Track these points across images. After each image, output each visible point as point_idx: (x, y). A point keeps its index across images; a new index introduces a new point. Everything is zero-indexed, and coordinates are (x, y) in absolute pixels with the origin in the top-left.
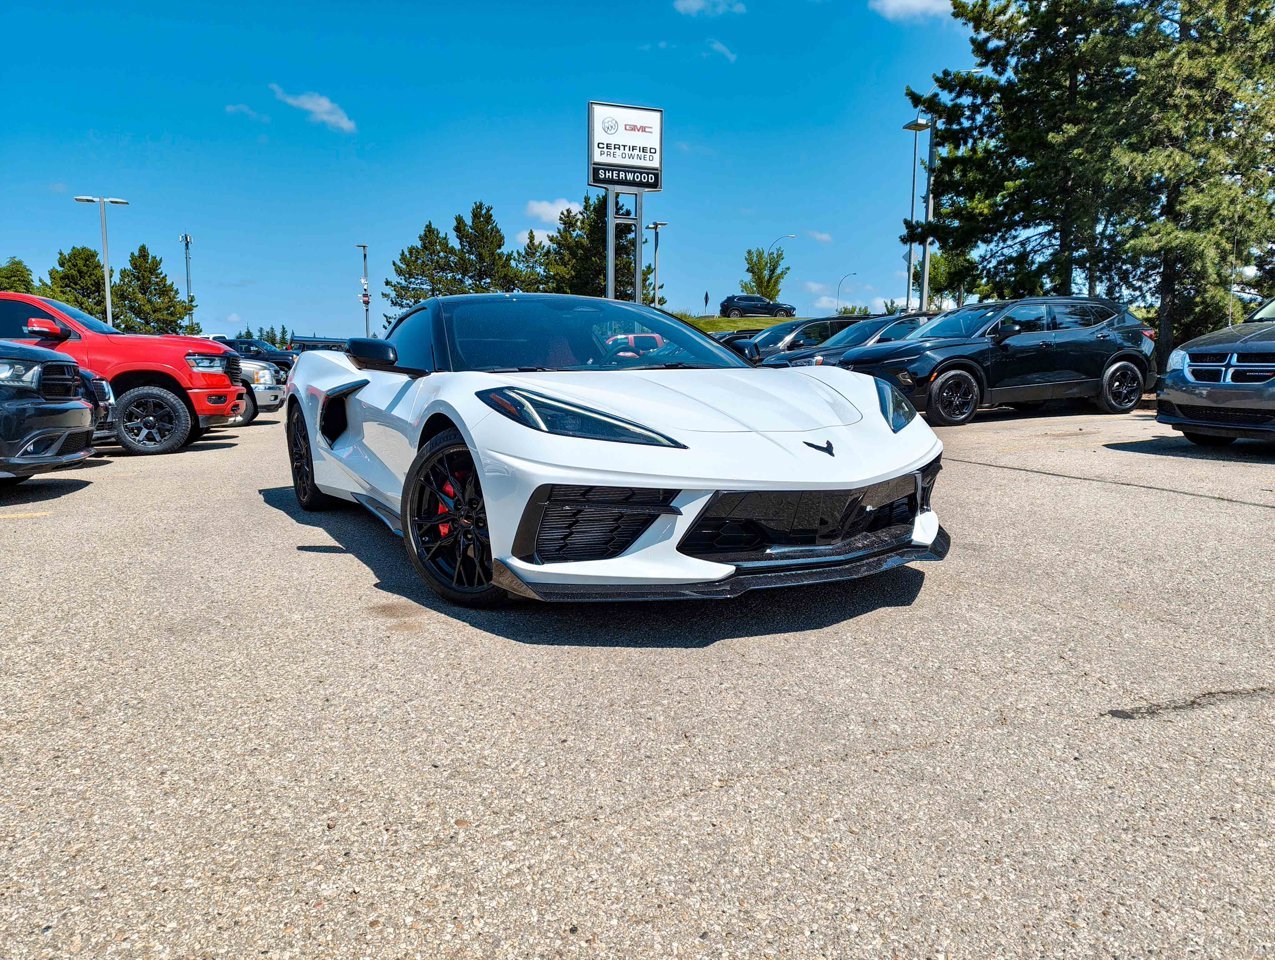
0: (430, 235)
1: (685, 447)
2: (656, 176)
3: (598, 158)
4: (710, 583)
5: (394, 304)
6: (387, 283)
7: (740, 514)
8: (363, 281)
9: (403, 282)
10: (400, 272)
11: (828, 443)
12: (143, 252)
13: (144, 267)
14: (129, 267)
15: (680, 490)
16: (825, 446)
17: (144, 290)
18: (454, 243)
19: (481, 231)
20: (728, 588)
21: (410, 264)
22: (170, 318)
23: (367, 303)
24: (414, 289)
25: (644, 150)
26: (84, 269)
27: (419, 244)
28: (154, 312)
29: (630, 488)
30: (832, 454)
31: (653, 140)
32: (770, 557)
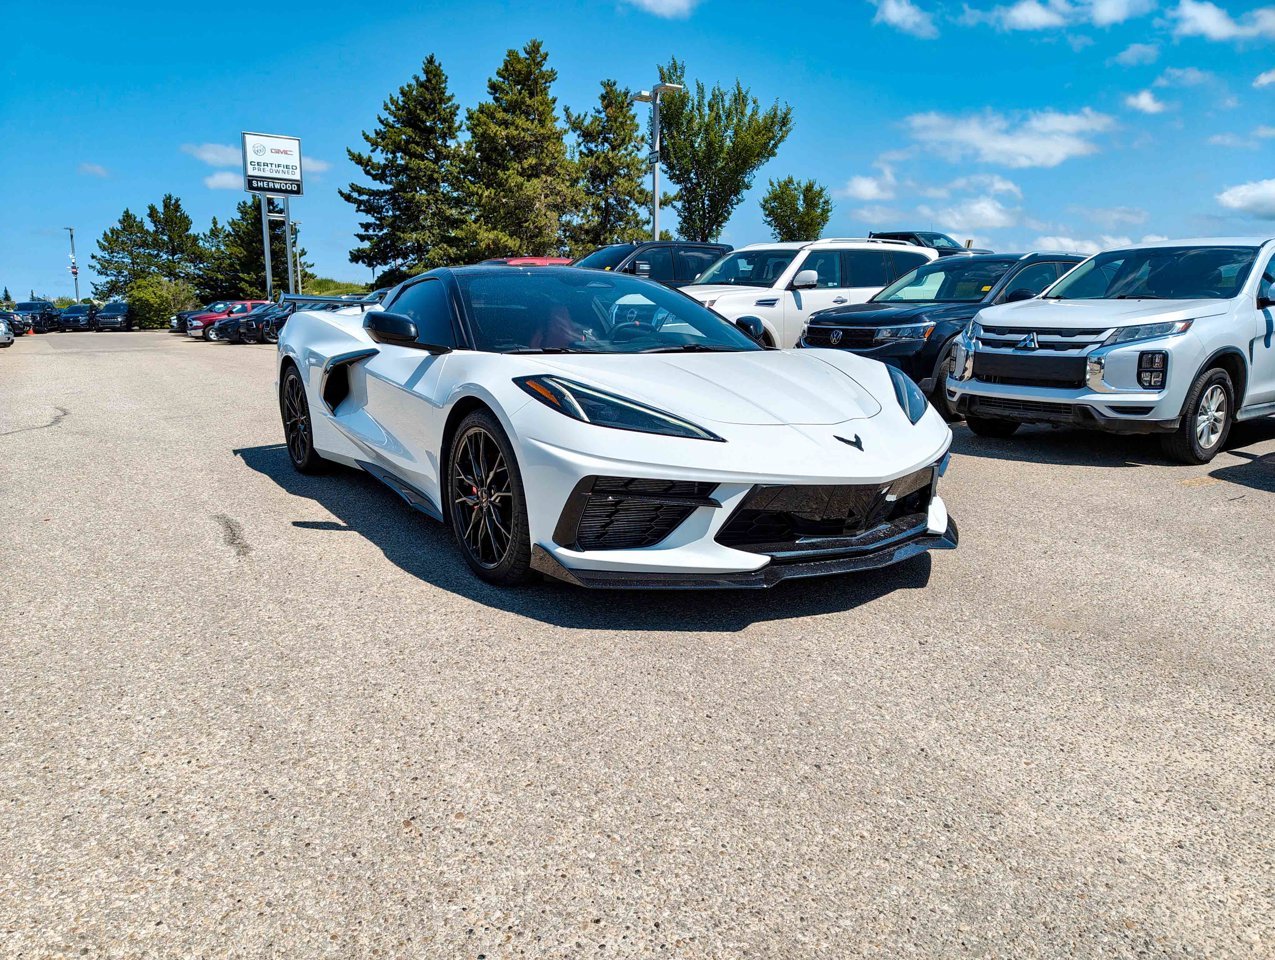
0: (128, 218)
1: (723, 441)
2: (298, 186)
3: (251, 172)
4: (747, 573)
5: (100, 273)
6: (93, 257)
7: (776, 506)
8: (71, 256)
9: (107, 256)
10: (103, 248)
11: (856, 437)
15: (719, 484)
16: (854, 440)
18: (150, 226)
19: (172, 217)
20: (763, 577)
21: (111, 241)
23: (75, 273)
24: (116, 262)
25: (287, 167)
27: (118, 226)
29: (672, 481)
30: (861, 448)
31: (294, 160)
32: (801, 547)
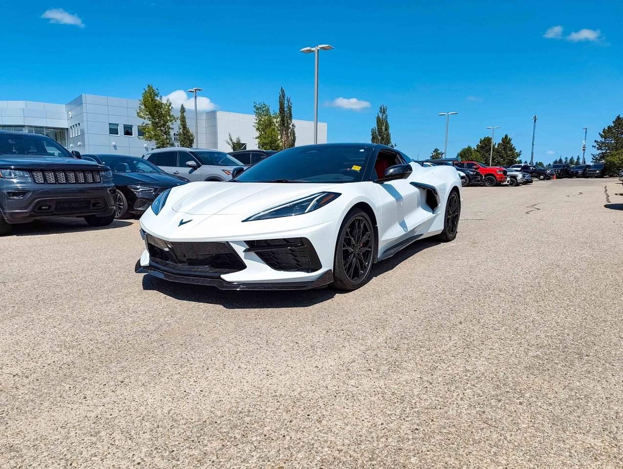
5: (598, 149)
8: (584, 142)
12: (506, 136)
13: (506, 141)
14: (501, 142)
17: (505, 149)
22: (512, 159)
23: (584, 150)
26: (487, 144)
28: (507, 157)
